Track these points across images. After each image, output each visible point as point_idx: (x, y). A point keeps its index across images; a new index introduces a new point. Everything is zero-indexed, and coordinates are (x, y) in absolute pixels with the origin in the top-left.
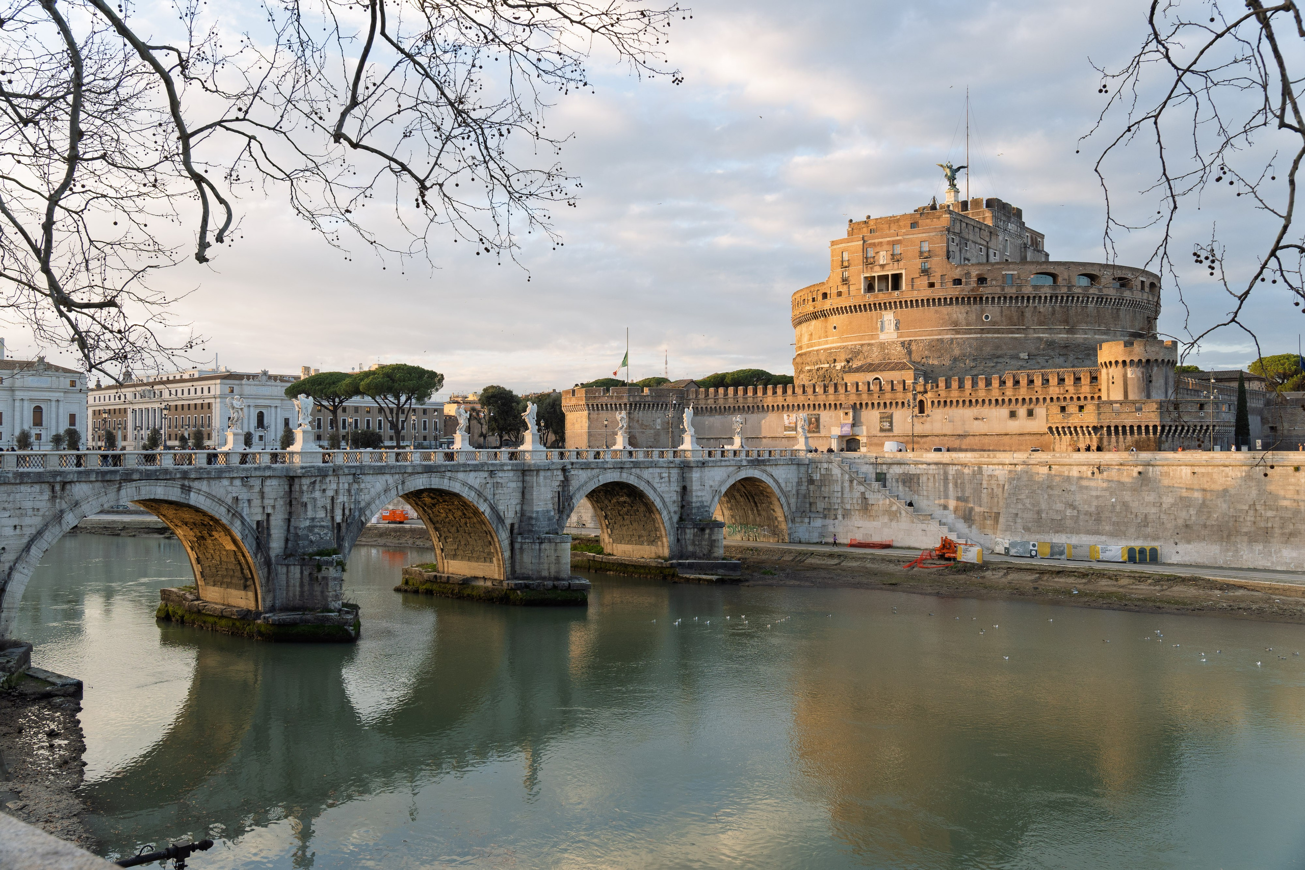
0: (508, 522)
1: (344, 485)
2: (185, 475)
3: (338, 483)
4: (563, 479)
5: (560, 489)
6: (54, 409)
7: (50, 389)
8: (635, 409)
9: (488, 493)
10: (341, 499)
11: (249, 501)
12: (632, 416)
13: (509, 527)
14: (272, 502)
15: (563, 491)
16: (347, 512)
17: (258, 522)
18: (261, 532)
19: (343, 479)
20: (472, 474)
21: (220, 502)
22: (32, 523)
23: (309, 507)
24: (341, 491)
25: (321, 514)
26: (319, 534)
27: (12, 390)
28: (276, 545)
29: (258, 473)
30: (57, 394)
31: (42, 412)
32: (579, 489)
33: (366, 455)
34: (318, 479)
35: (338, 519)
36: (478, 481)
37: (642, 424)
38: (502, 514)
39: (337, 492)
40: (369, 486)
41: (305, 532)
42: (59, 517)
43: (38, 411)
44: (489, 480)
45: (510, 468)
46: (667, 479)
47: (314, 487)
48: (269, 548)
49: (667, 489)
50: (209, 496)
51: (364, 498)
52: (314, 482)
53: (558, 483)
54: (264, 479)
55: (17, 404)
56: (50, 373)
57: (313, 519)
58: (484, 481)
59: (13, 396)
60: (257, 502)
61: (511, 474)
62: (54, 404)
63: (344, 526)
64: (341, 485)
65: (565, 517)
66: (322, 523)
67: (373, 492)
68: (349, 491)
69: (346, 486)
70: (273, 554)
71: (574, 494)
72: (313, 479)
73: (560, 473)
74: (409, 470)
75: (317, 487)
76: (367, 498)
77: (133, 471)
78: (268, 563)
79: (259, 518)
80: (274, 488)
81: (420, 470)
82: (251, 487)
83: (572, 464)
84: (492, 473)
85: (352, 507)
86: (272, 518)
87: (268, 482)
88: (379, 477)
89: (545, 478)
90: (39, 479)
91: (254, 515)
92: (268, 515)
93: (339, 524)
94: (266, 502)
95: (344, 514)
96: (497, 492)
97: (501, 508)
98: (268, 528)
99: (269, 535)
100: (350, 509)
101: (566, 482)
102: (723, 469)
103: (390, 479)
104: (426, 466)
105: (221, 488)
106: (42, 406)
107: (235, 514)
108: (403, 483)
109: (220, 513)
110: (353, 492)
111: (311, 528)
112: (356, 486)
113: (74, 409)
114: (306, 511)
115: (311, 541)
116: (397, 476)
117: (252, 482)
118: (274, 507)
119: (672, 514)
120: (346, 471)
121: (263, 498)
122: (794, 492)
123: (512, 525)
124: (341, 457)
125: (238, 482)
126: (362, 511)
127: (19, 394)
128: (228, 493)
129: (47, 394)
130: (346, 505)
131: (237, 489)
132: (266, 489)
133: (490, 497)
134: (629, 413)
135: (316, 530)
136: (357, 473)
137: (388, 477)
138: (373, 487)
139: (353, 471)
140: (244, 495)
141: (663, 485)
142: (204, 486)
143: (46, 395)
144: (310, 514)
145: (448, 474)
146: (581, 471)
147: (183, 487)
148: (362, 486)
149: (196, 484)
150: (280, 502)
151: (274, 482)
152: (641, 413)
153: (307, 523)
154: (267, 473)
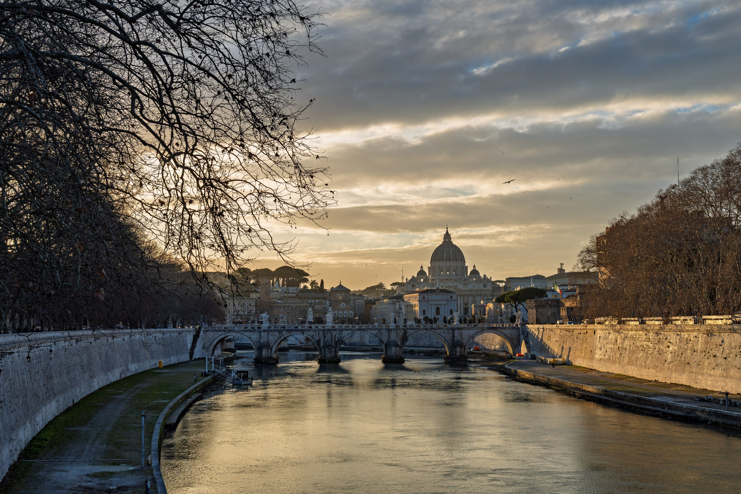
0: (385, 343)
1: (338, 332)
2: (302, 330)
3: (336, 332)
5: (403, 335)
6: (443, 308)
7: (441, 300)
8: (538, 308)
9: (379, 335)
16: (339, 338)
17: (318, 340)
18: (319, 342)
20: (373, 331)
21: (310, 335)
22: (276, 338)
25: (330, 338)
26: (329, 343)
27: (428, 301)
28: (322, 344)
29: (317, 330)
30: (444, 302)
32: (410, 335)
33: (344, 326)
36: (376, 332)
37: (542, 314)
39: (336, 334)
40: (344, 333)
41: (325, 342)
42: (280, 337)
43: (438, 309)
44: (378, 332)
45: (385, 329)
46: (447, 333)
48: (320, 345)
49: (447, 336)
50: (308, 334)
51: (343, 336)
53: (403, 333)
55: (430, 306)
56: (441, 294)
59: (428, 303)
60: (317, 336)
61: (386, 331)
63: (338, 341)
65: (405, 342)
66: (330, 340)
71: (408, 336)
72: (328, 331)
73: (403, 331)
75: (329, 333)
78: (320, 348)
80: (321, 333)
81: (357, 330)
83: (408, 328)
84: (380, 330)
86: (321, 339)
88: (347, 331)
90: (277, 331)
91: (317, 338)
93: (336, 341)
96: (381, 335)
97: (383, 339)
101: (405, 333)
102: (476, 330)
103: (350, 332)
105: (311, 333)
106: (439, 307)
107: (313, 338)
109: (310, 338)
110: (340, 334)
111: (327, 341)
113: (452, 307)
114: (326, 338)
115: (327, 344)
116: (352, 331)
117: (316, 332)
118: (321, 337)
119: (449, 343)
120: (338, 330)
121: (319, 335)
122: (516, 338)
124: (337, 326)
126: (342, 338)
127: (430, 303)
131: (313, 333)
132: (319, 333)
136: (341, 330)
140: (315, 334)
141: (445, 335)
142: (306, 332)
143: (440, 302)
146: (412, 330)
147: (303, 332)
148: (342, 333)
150: (323, 336)
152: (541, 309)
154: (319, 330)
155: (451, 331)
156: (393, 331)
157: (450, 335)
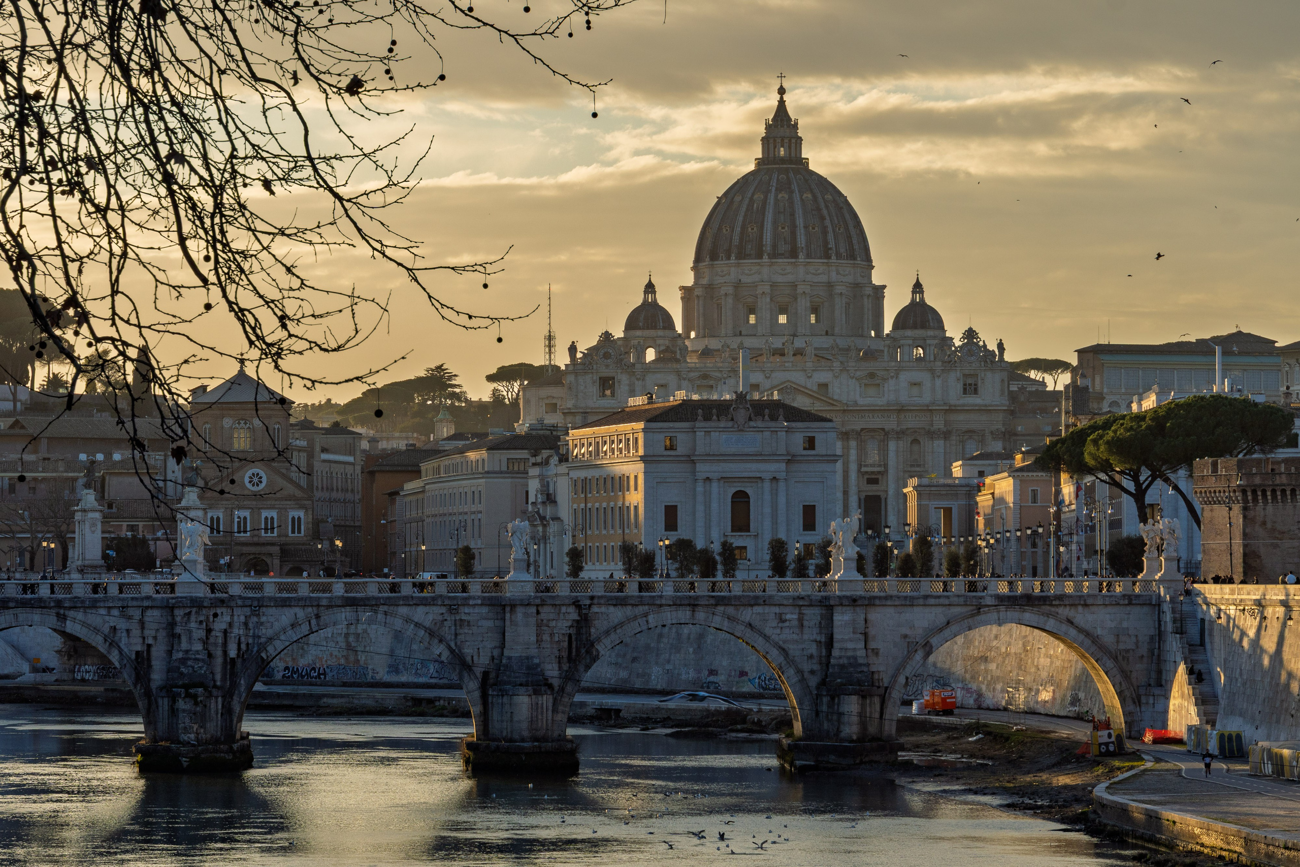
0: (478, 671)
1: (240, 615)
2: (59, 604)
3: (232, 615)
4: (576, 617)
5: (573, 631)
6: (767, 497)
7: (757, 457)
8: (1255, 499)
9: (447, 631)
10: (237, 631)
11: (128, 631)
12: (1251, 514)
13: (479, 675)
14: (153, 633)
15: (579, 633)
16: (243, 647)
17: (137, 653)
18: (142, 661)
19: (237, 611)
20: (421, 610)
21: (96, 630)
23: (184, 639)
24: (236, 625)
25: (198, 647)
26: (193, 667)
27: (690, 460)
28: (157, 676)
29: (135, 603)
30: (773, 467)
31: (748, 503)
32: (607, 633)
33: (270, 584)
34: (194, 610)
35: (233, 653)
36: (431, 617)
37: (1273, 530)
38: (469, 659)
39: (230, 625)
40: (272, 619)
41: (176, 664)
43: (741, 501)
44: (446, 616)
45: (479, 602)
46: (796, 623)
47: (189, 619)
48: (149, 680)
49: (795, 637)
50: (84, 624)
51: (266, 632)
52: (190, 613)
53: (569, 623)
54: (145, 609)
55: (700, 488)
56: (759, 424)
57: (187, 652)
58: (440, 618)
59: (694, 472)
60: (136, 632)
61: (485, 610)
62: (767, 485)
63: (239, 662)
64: (236, 618)
65: (581, 668)
66: (198, 656)
67: (277, 626)
68: (246, 624)
69: (242, 619)
70: (154, 686)
71: (599, 639)
72: (188, 610)
73: (571, 609)
74: (324, 602)
75: (193, 618)
76: (270, 632)
77: (10, 600)
78: (148, 694)
79: (139, 648)
80: (154, 616)
81: (339, 602)
82: (130, 618)
83: (592, 598)
84: (453, 608)
85: (250, 641)
86: (153, 649)
87: (149, 613)
88: (286, 610)
89: (526, 615)
91: (133, 645)
92: (149, 646)
93: (233, 660)
94: (147, 632)
95: (239, 649)
96: (461, 631)
97: (468, 651)
98: (149, 659)
99: (150, 666)
100: (248, 644)
101: (583, 622)
102: (939, 610)
103: (300, 613)
104: (348, 598)
105: (99, 618)
106: (749, 491)
107: (112, 641)
108: (318, 617)
109: (96, 641)
110: (251, 625)
111: (183, 661)
112: (255, 619)
113: (811, 495)
114: (180, 643)
115: (182, 674)
116: (310, 609)
117: (131, 612)
118: (155, 638)
119: (806, 675)
120: (240, 602)
121: (143, 628)
122: (1144, 650)
123: (486, 674)
124: (233, 585)
125: (115, 612)
126: (263, 647)
127: (703, 469)
128: (105, 622)
129: (754, 466)
130: (243, 639)
131: (115, 620)
132: (146, 619)
133: (449, 637)
134: (1245, 509)
135: (190, 663)
136: (257, 606)
137: (297, 610)
138: (277, 620)
139: (249, 602)
140: (122, 624)
141: (787, 631)
142: (80, 616)
143: (751, 469)
144: (184, 645)
145: (382, 608)
146: (612, 609)
147: (58, 615)
148: (263, 619)
149: (71, 613)
150: (162, 634)
151: (156, 613)
152: (1270, 508)
153: (180, 655)
154: (146, 603)
155: (813, 615)
156: (520, 611)
157: (812, 634)
